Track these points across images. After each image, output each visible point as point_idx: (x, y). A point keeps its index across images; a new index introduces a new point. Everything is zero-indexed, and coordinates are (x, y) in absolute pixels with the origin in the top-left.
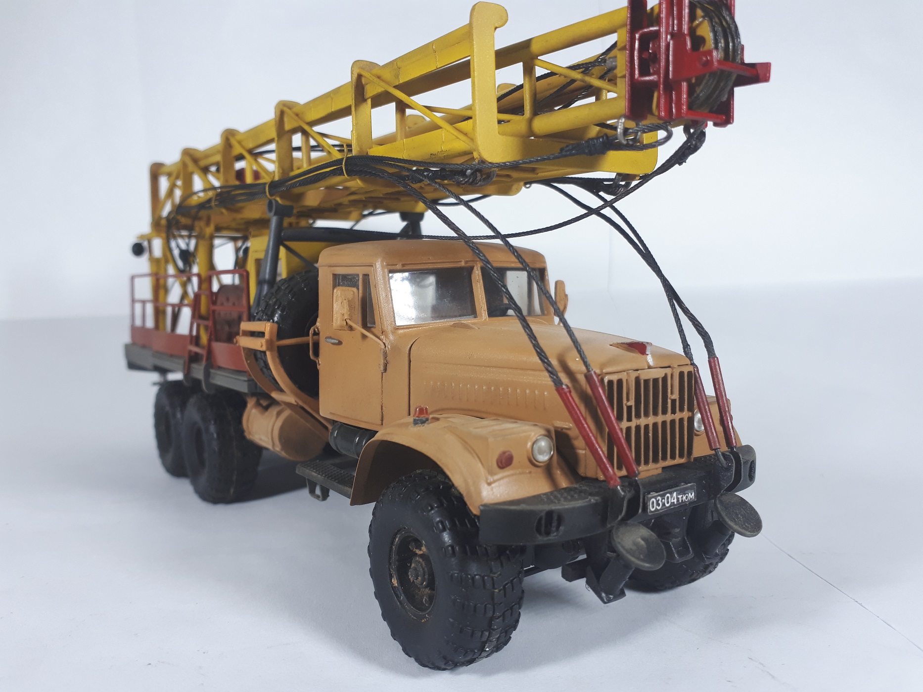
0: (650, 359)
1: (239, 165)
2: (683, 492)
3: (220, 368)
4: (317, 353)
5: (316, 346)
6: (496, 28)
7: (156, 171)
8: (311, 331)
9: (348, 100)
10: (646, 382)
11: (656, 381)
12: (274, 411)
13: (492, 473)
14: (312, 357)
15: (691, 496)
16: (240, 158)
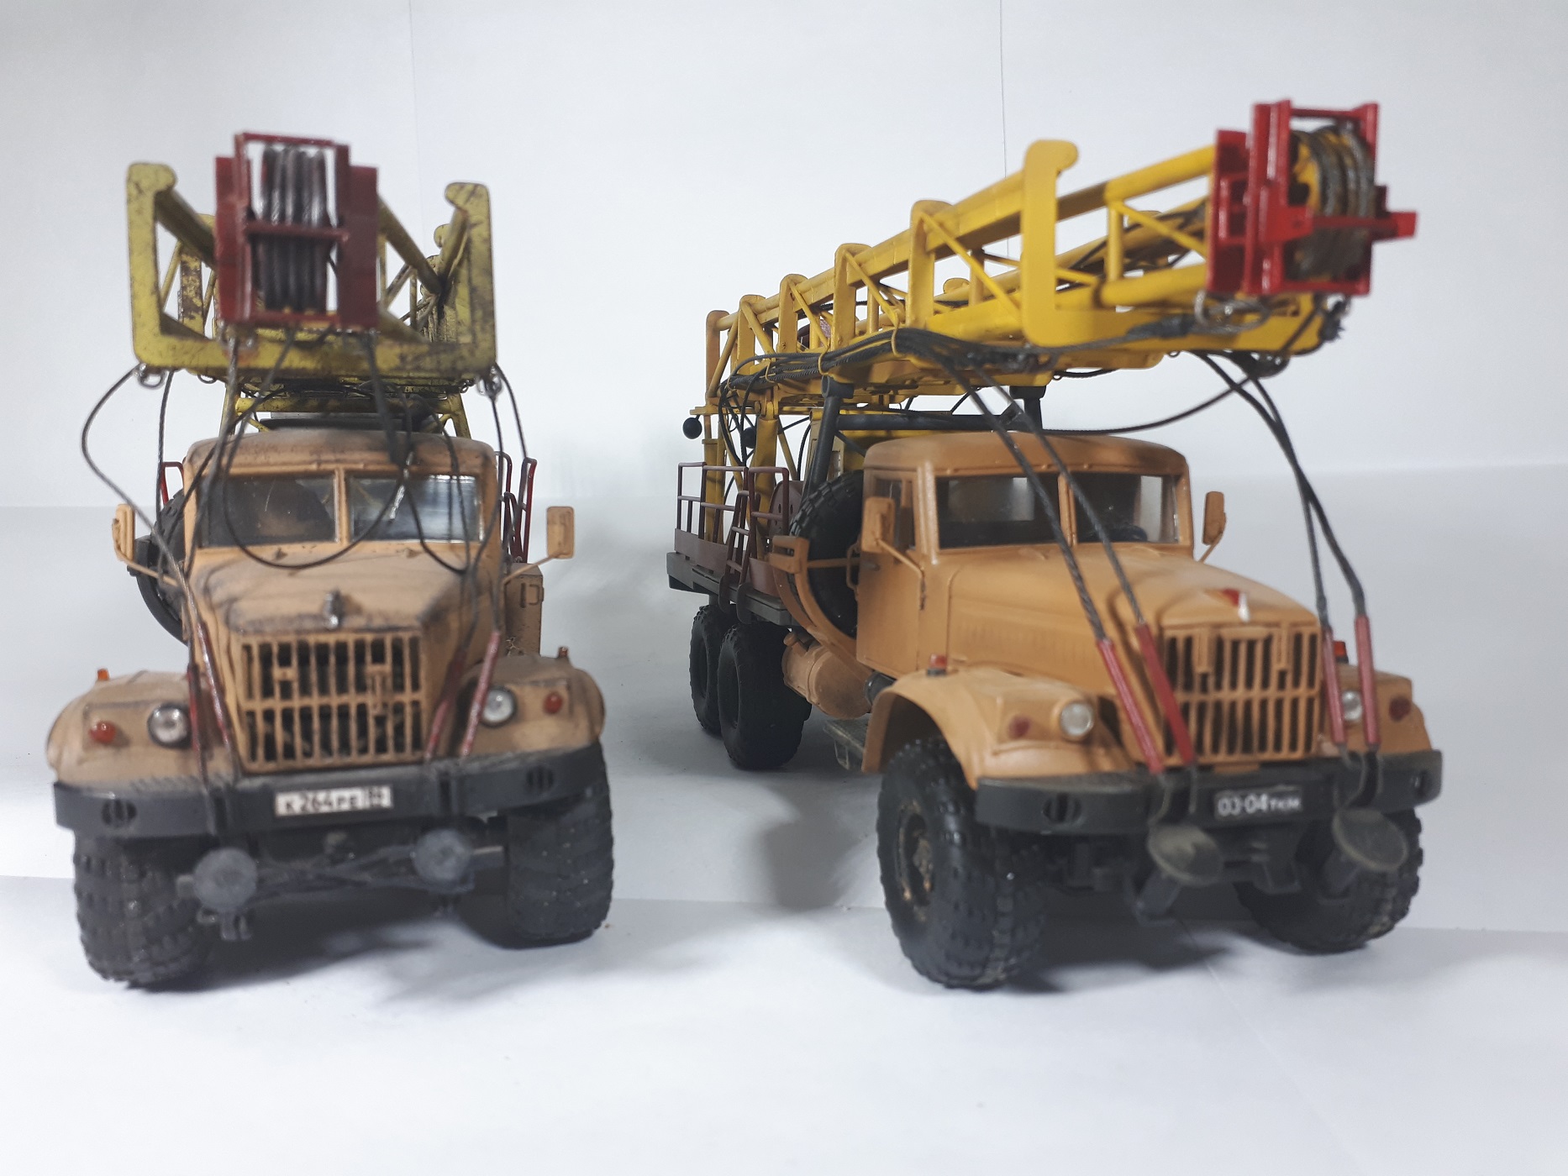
0: (1243, 612)
1: (802, 323)
2: (1280, 796)
3: (758, 593)
4: (855, 581)
5: (855, 571)
6: (1059, 173)
7: (715, 322)
8: (849, 553)
9: (906, 252)
10: (1235, 644)
11: (1251, 644)
12: (814, 652)
13: (1001, 740)
14: (849, 585)
15: (1294, 803)
16: (802, 315)
